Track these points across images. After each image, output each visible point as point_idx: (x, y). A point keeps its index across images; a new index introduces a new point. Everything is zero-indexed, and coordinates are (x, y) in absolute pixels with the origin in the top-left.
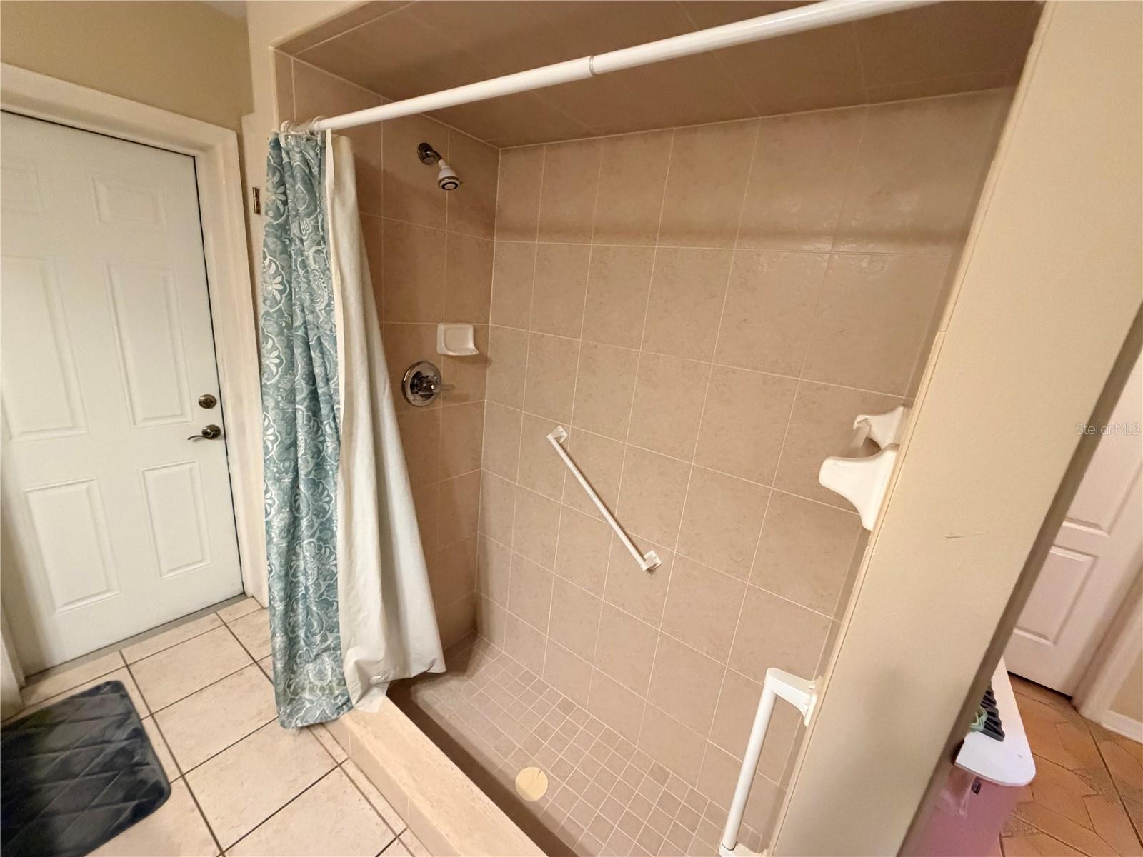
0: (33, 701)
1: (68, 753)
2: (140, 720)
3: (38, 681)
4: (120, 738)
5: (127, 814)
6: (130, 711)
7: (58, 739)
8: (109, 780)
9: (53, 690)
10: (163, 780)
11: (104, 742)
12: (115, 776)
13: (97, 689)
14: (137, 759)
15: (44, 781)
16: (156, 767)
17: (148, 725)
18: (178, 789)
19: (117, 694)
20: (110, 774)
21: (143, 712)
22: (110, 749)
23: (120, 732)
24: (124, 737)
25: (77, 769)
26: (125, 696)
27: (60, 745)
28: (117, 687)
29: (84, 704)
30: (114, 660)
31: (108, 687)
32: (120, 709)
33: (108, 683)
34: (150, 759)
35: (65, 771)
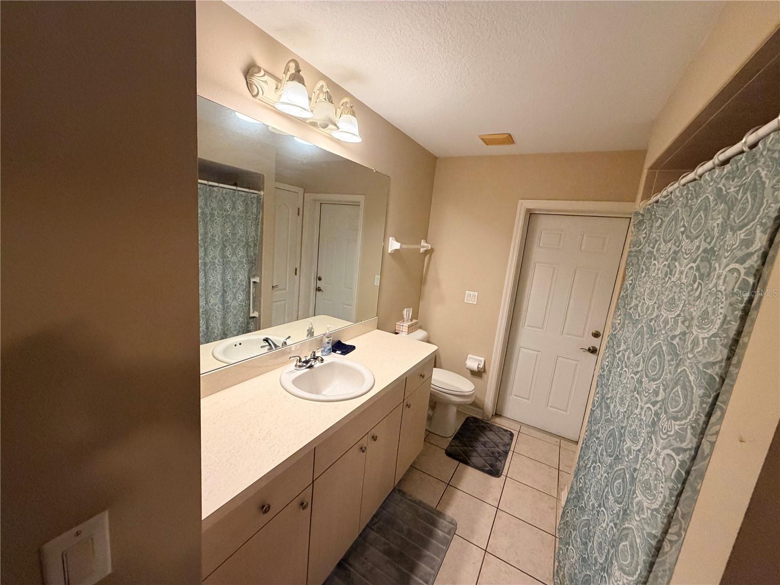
0: (493, 421)
1: (489, 440)
2: (509, 450)
3: (498, 417)
4: (501, 449)
5: (487, 469)
6: (510, 445)
7: (491, 435)
8: (490, 456)
9: (499, 422)
10: (501, 471)
11: (497, 446)
12: (492, 457)
13: (507, 431)
14: (500, 458)
15: (480, 441)
16: (502, 466)
17: (510, 453)
18: (503, 477)
19: (510, 437)
20: (492, 455)
21: (512, 449)
22: (497, 449)
23: (503, 447)
24: (502, 449)
25: (487, 446)
26: (512, 439)
27: (489, 436)
28: (512, 435)
29: (501, 431)
30: (517, 427)
31: (510, 433)
32: (507, 442)
33: (510, 432)
34: (503, 462)
35: (484, 444)
